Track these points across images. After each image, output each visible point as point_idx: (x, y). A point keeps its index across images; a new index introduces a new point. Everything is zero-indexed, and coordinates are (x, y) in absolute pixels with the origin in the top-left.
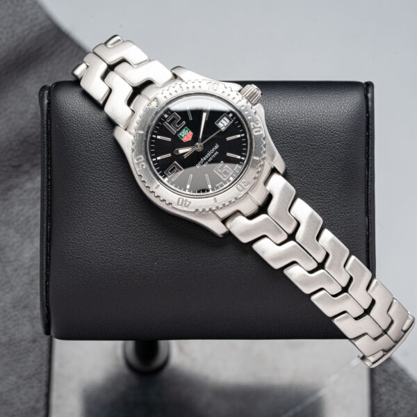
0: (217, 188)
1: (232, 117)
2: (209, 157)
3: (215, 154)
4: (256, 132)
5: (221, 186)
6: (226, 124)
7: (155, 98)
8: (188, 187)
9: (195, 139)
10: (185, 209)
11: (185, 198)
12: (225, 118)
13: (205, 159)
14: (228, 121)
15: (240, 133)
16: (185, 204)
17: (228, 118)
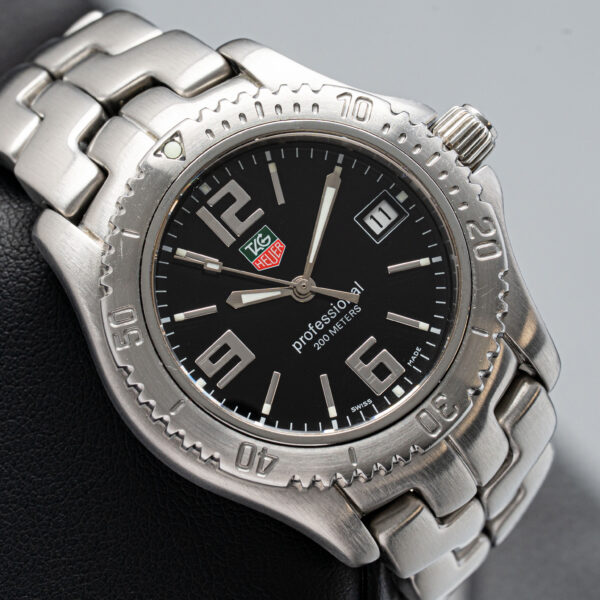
0: (356, 419)
1: (406, 203)
2: (333, 322)
3: (352, 313)
4: (482, 253)
5: (369, 413)
6: (386, 223)
7: (177, 134)
8: (266, 409)
9: (291, 265)
10: (260, 478)
11: (260, 445)
12: (385, 206)
13: (319, 325)
14: (393, 215)
15: (430, 254)
16: (261, 461)
17: (394, 205)
